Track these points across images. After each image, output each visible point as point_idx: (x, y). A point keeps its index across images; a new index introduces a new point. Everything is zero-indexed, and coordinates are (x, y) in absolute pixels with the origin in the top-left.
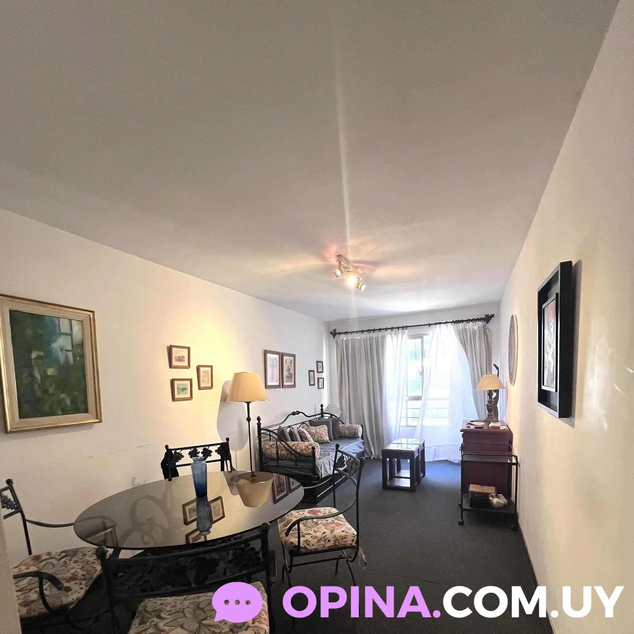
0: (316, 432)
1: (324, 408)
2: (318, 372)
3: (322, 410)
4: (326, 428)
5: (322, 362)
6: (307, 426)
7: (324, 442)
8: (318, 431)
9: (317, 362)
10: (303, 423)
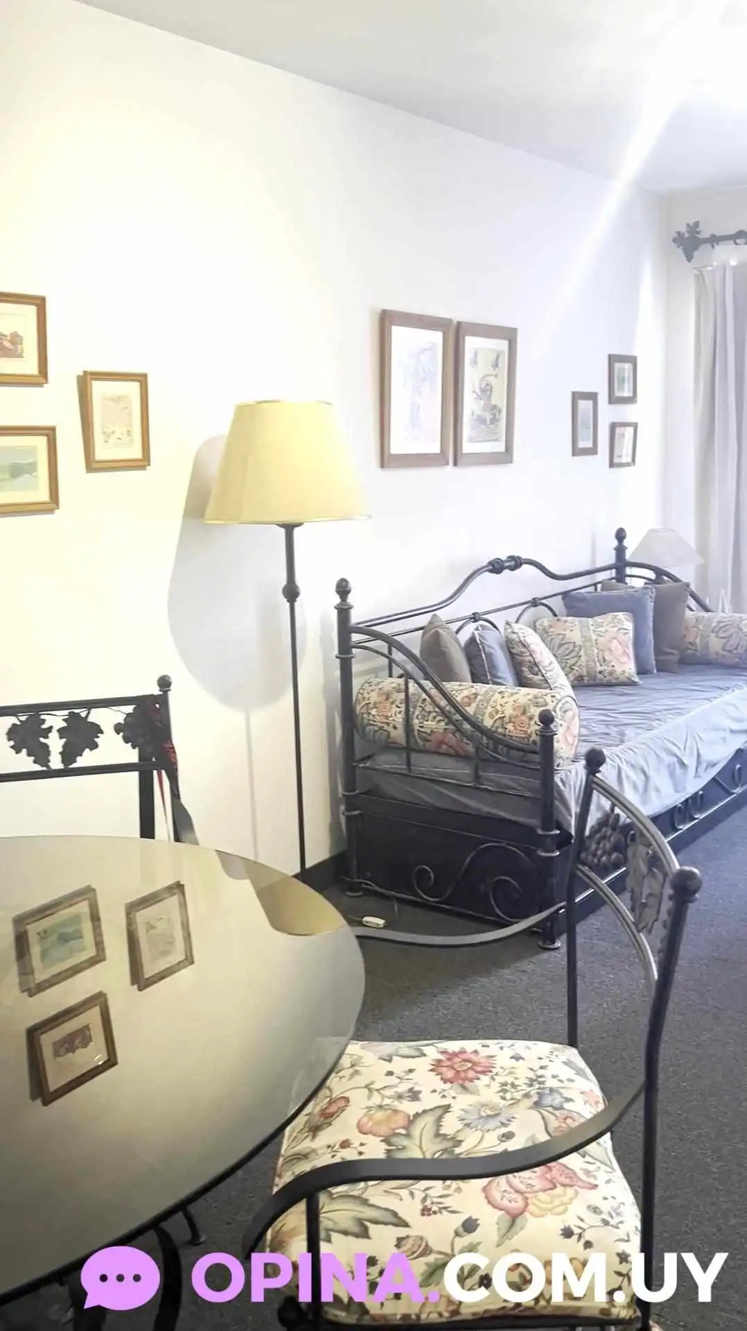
0: (587, 639)
1: (631, 544)
2: (613, 400)
3: (620, 550)
4: (629, 626)
5: (632, 360)
6: (556, 616)
7: (614, 681)
8: (594, 637)
9: (613, 359)
10: (535, 603)
